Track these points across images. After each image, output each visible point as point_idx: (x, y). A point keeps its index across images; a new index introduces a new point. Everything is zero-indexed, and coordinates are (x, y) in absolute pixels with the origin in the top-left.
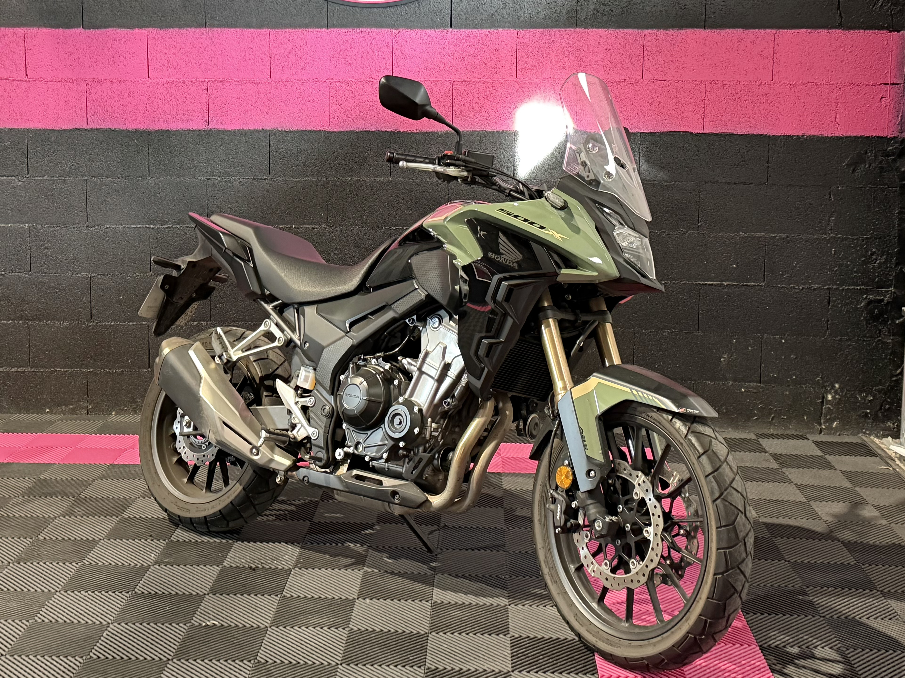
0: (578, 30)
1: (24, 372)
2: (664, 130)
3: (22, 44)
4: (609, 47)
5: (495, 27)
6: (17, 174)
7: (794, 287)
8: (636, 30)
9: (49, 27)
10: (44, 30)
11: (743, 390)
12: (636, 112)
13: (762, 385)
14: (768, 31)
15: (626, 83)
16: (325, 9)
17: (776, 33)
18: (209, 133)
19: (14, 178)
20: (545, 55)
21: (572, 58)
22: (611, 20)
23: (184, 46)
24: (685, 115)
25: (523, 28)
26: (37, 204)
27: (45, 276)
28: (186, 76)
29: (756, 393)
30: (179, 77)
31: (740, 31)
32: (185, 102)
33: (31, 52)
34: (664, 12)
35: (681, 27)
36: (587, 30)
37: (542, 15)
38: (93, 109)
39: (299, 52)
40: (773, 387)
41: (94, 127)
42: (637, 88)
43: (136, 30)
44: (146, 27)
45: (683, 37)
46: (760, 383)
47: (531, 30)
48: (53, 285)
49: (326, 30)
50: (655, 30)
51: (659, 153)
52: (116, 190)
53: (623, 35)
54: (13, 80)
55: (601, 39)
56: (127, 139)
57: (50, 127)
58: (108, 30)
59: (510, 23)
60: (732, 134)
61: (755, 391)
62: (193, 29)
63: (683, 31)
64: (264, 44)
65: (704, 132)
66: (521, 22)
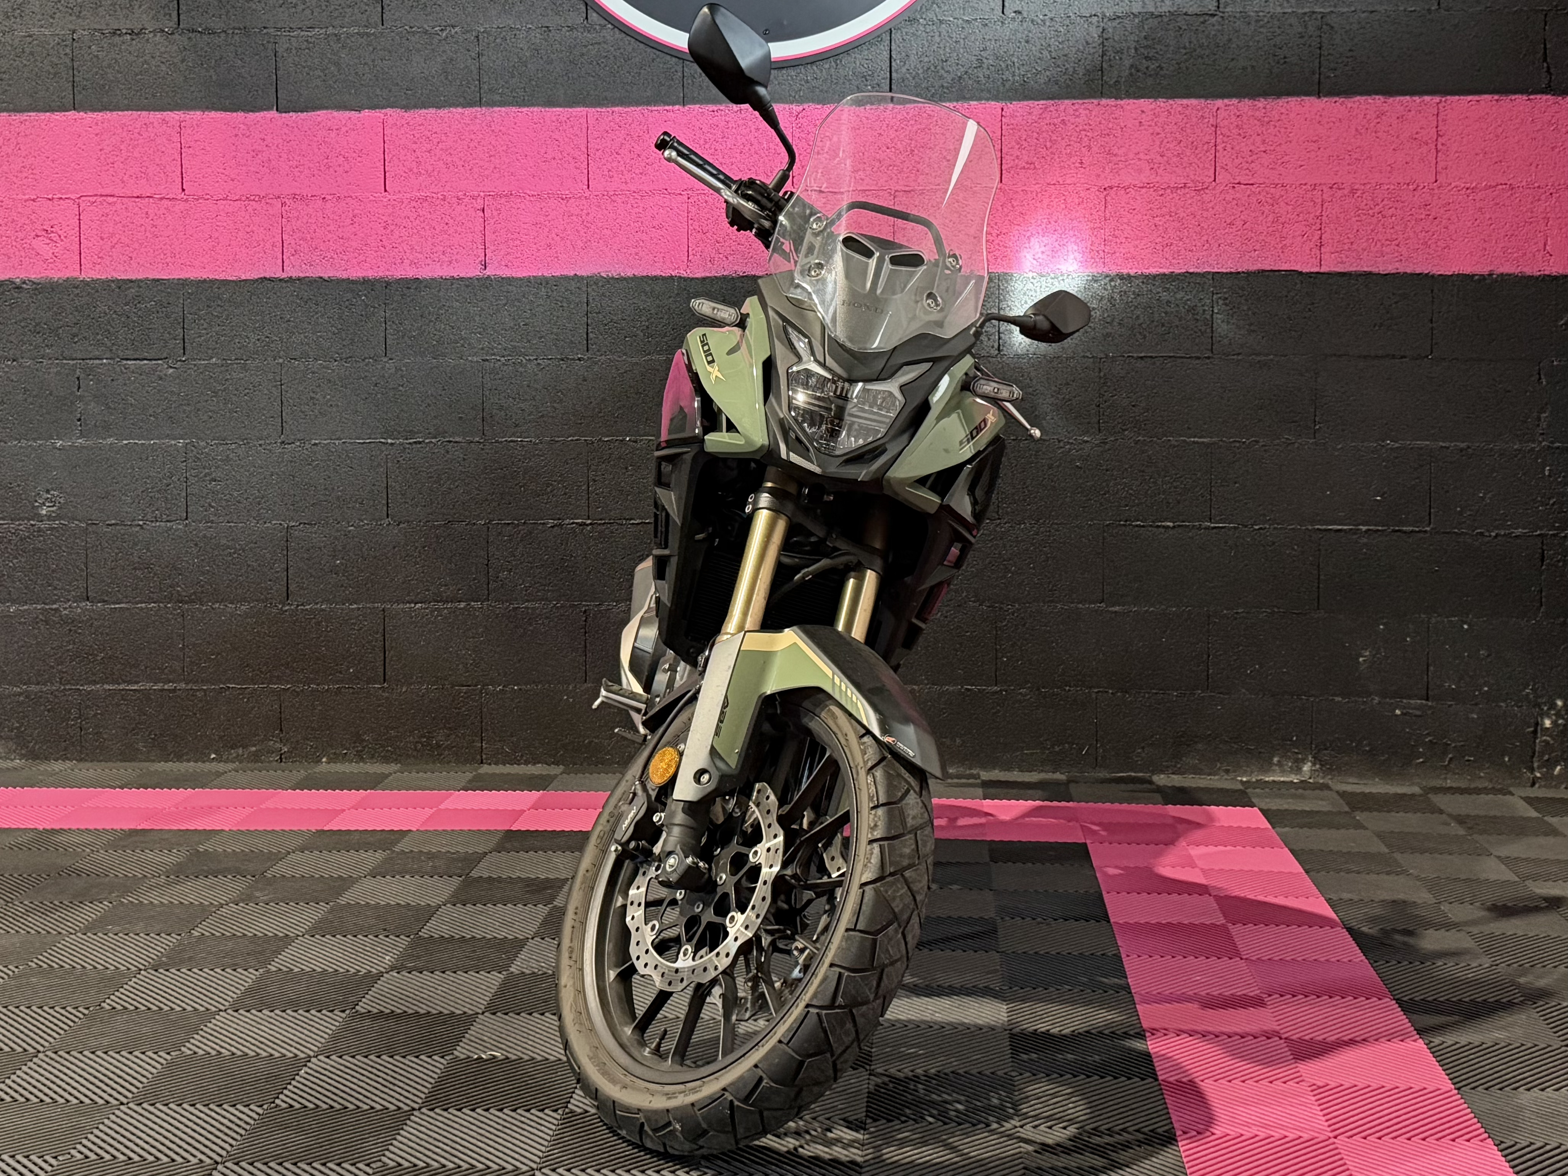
0: (1104, 101)
1: (175, 690)
2: (1253, 268)
3: (176, 138)
4: (1158, 130)
5: (964, 98)
6: (165, 355)
7: (1481, 534)
8: (1203, 100)
9: (222, 110)
10: (213, 114)
11: (1398, 712)
12: (1205, 238)
13: (1430, 704)
14: (1427, 98)
15: (1187, 190)
16: (680, 74)
17: (1441, 101)
18: (486, 283)
19: (160, 362)
20: (1048, 144)
21: (1095, 149)
22: (1160, 84)
23: (444, 138)
24: (1288, 242)
25: (1011, 99)
26: (198, 406)
27: (210, 527)
28: (447, 188)
29: (1420, 716)
30: (436, 191)
31: (1379, 99)
32: (445, 232)
33: (191, 151)
34: (1249, 69)
35: (1279, 94)
36: (1119, 102)
37: (1042, 79)
38: (293, 245)
39: (636, 146)
40: (1450, 706)
41: (294, 275)
42: (1206, 198)
43: (366, 112)
44: (382, 108)
45: (1283, 110)
46: (1427, 700)
47: (1026, 103)
48: (223, 542)
49: (681, 107)
50: (1235, 101)
51: (1245, 308)
52: (330, 381)
53: (1180, 109)
54: (161, 199)
55: (1144, 115)
56: (349, 295)
57: (222, 277)
58: (318, 113)
59: (989, 91)
60: (1370, 273)
61: (1418, 713)
62: (460, 110)
63: (1282, 101)
64: (578, 132)
65: (1322, 270)
66: (1008, 91)
